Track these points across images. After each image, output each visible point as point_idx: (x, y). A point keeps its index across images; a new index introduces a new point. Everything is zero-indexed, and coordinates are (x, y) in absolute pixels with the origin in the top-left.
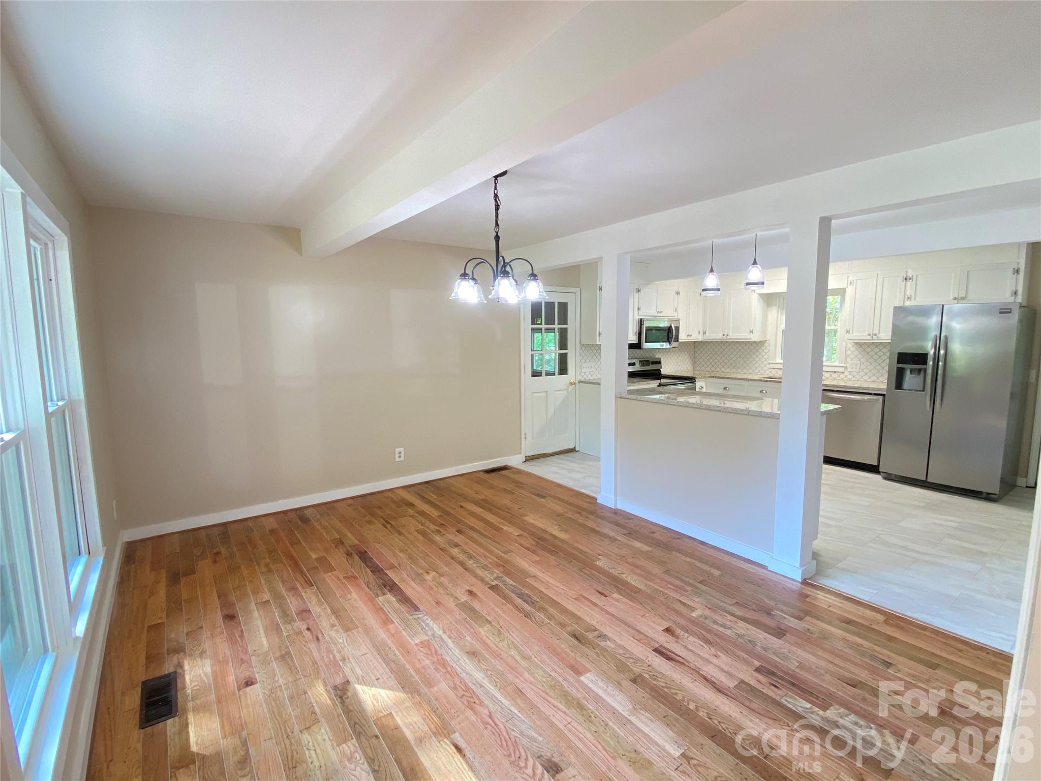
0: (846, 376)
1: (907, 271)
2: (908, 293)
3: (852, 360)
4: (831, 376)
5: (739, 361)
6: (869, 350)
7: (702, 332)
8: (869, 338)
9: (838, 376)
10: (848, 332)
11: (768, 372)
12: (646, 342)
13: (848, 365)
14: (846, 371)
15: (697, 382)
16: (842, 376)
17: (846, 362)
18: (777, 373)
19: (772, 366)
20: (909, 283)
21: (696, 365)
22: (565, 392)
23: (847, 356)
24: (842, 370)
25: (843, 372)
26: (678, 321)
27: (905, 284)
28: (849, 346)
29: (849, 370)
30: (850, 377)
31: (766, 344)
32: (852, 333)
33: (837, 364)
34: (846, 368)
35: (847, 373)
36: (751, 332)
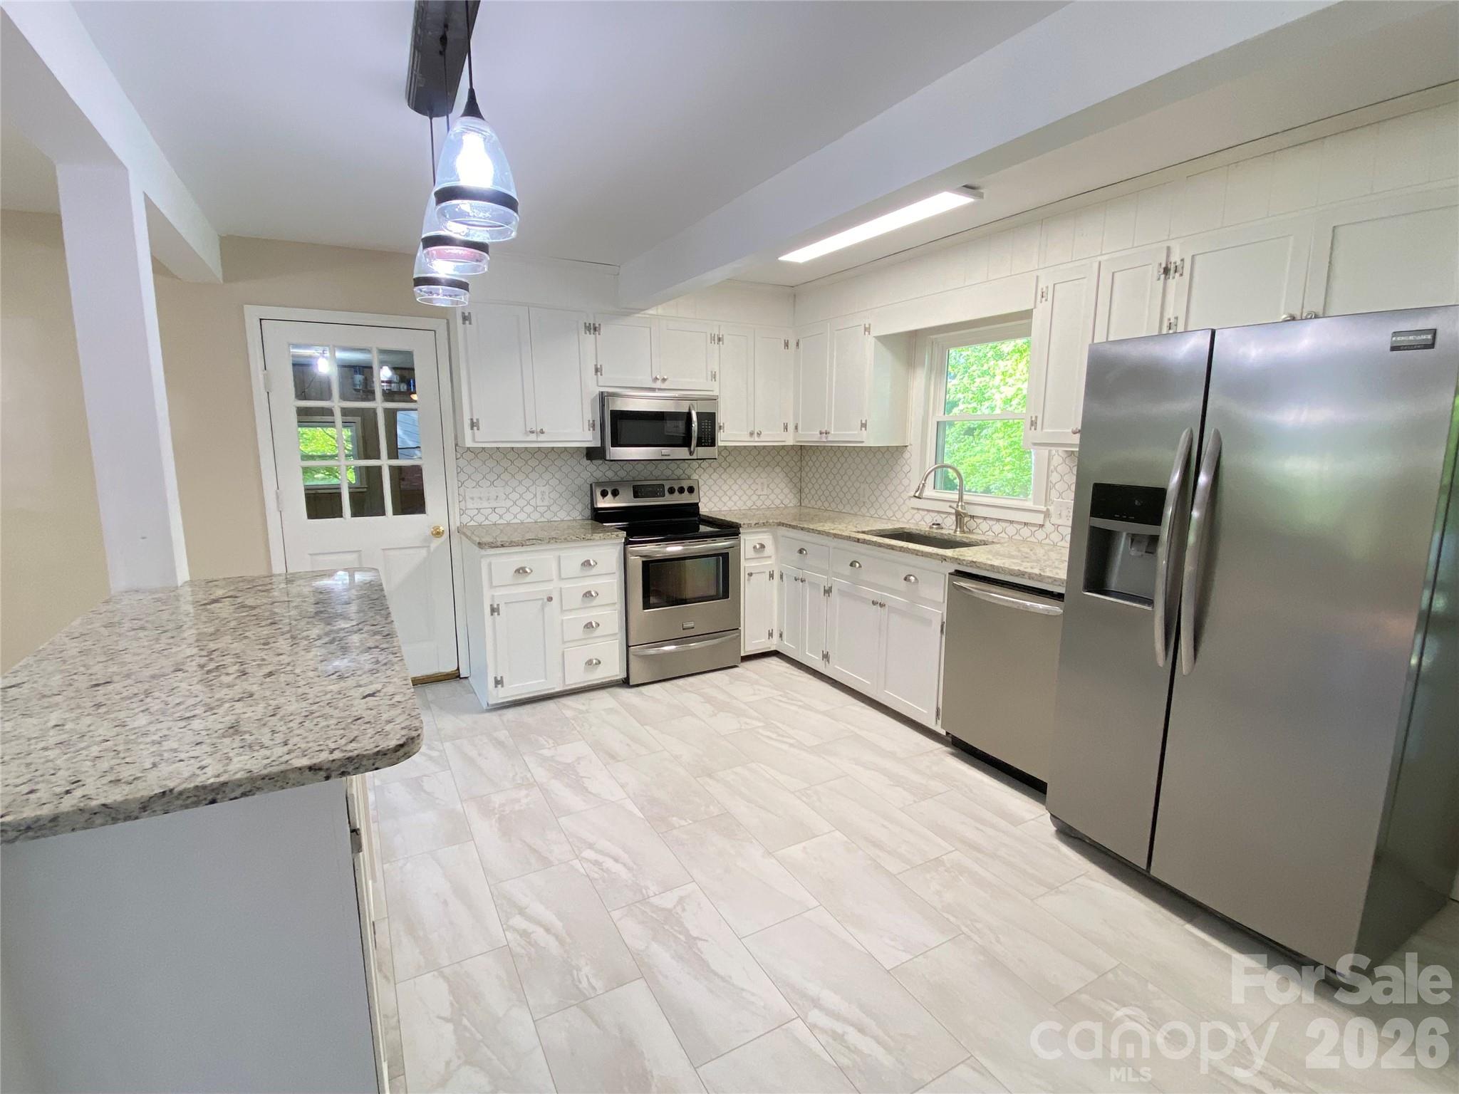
0: (1047, 536)
1: (1169, 249)
4: (1018, 531)
7: (791, 427)
9: (1033, 534)
10: (1033, 423)
11: (908, 516)
12: (613, 445)
13: (1052, 508)
14: (1048, 524)
15: (742, 537)
16: (1040, 534)
17: (1047, 500)
20: (1173, 282)
21: (803, 496)
22: (424, 552)
23: (1049, 487)
24: (1039, 519)
25: (1042, 526)
26: (714, 399)
27: (1165, 284)
28: (1057, 460)
29: (1054, 520)
30: (1055, 536)
31: (906, 455)
32: (1042, 428)
33: (1029, 504)
34: (1047, 514)
36: (864, 425)
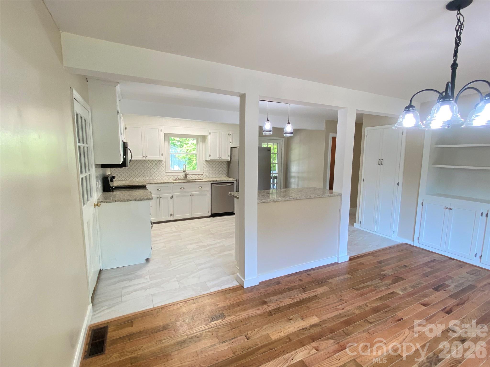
0: (204, 176)
1: (229, 132)
2: (230, 141)
3: (205, 169)
4: (197, 176)
5: (147, 172)
6: (211, 164)
8: (218, 159)
9: (200, 176)
10: (210, 156)
16: (202, 176)
17: (203, 170)
18: (181, 177)
19: (167, 174)
23: (203, 167)
24: (202, 173)
27: (229, 137)
29: (205, 173)
30: (205, 176)
31: (163, 162)
32: (212, 157)
34: (203, 172)
35: (204, 175)
36: (162, 155)
